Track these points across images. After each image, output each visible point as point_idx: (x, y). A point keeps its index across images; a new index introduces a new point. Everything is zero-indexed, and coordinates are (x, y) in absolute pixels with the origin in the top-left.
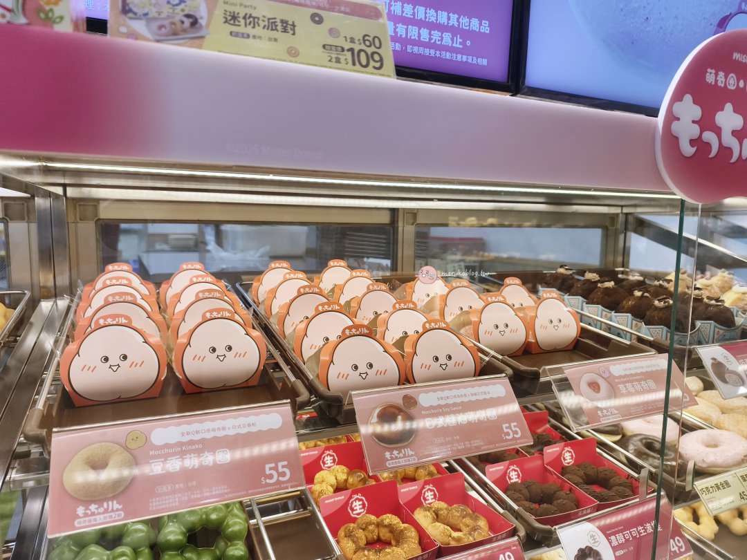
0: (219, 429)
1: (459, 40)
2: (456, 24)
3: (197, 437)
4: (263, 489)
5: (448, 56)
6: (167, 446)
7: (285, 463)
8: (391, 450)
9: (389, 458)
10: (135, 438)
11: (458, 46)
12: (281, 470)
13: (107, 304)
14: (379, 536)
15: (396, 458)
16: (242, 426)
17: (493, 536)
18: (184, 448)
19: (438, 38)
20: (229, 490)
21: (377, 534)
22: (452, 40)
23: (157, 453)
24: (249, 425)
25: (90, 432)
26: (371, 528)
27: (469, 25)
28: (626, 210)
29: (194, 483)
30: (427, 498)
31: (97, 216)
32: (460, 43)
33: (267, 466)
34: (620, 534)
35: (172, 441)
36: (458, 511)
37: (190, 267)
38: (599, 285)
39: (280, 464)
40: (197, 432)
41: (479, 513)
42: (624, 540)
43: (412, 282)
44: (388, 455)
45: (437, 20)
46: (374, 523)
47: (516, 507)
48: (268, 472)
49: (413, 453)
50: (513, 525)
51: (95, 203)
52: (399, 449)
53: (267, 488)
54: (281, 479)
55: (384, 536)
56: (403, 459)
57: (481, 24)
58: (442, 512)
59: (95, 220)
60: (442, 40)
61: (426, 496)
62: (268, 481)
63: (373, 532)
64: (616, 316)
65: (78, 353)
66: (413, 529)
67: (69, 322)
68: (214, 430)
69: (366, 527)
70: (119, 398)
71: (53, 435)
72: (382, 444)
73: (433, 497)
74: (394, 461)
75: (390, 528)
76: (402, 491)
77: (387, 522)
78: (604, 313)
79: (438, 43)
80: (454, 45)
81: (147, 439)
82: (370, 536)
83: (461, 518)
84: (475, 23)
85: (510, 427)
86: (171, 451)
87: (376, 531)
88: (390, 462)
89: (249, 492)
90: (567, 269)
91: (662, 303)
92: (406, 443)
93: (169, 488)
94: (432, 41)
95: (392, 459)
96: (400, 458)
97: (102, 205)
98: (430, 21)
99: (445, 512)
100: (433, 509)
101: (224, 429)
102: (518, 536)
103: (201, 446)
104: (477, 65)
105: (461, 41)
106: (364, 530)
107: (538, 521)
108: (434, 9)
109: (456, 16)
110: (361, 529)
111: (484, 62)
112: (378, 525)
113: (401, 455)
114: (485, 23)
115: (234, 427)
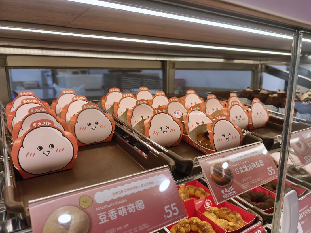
0: (134, 188)
3: (122, 195)
4: (166, 222)
6: (106, 203)
7: (174, 204)
8: (224, 188)
9: (224, 194)
10: (85, 201)
12: (173, 209)
13: (30, 114)
14: (191, 229)
15: (227, 193)
16: (146, 184)
17: (248, 223)
18: (116, 203)
20: (148, 226)
21: (190, 228)
23: (101, 208)
24: (150, 183)
25: (55, 200)
26: (187, 225)
28: (262, 62)
29: (128, 225)
30: (207, 206)
31: (6, 65)
33: (166, 208)
34: (301, 214)
35: (108, 200)
36: (225, 211)
37: (67, 92)
38: (270, 96)
39: (172, 205)
40: (122, 191)
41: (236, 211)
42: (303, 216)
43: (183, 97)
44: (223, 191)
46: (188, 223)
47: (252, 206)
48: (167, 211)
49: (234, 189)
50: (255, 216)
51: (5, 57)
52: (227, 187)
53: (169, 221)
54: (175, 214)
55: (194, 229)
56: (230, 193)
58: (217, 212)
59: (5, 67)
61: (206, 205)
62: (168, 217)
63: (188, 227)
64: (281, 110)
65: (22, 145)
66: (209, 224)
67: (4, 127)
68: (131, 189)
69: (185, 225)
70: (50, 171)
71: (29, 205)
72: (218, 185)
73: (209, 205)
74: (226, 195)
75: (197, 224)
76: (196, 204)
77: (195, 221)
78: (274, 109)
81: (93, 200)
82: (187, 230)
83: (227, 215)
85: (270, 169)
86: (109, 206)
87: (190, 227)
88: (225, 195)
89: (159, 225)
90: (251, 89)
91: (307, 103)
92: (230, 184)
93: (113, 230)
95: (225, 193)
96: (229, 192)
97: (8, 58)
99: (218, 212)
100: (213, 211)
101: (137, 187)
102: (261, 221)
103: (126, 201)
106: (184, 227)
107: (265, 211)
110: (183, 227)
112: (190, 224)
113: (229, 191)
115: (142, 186)
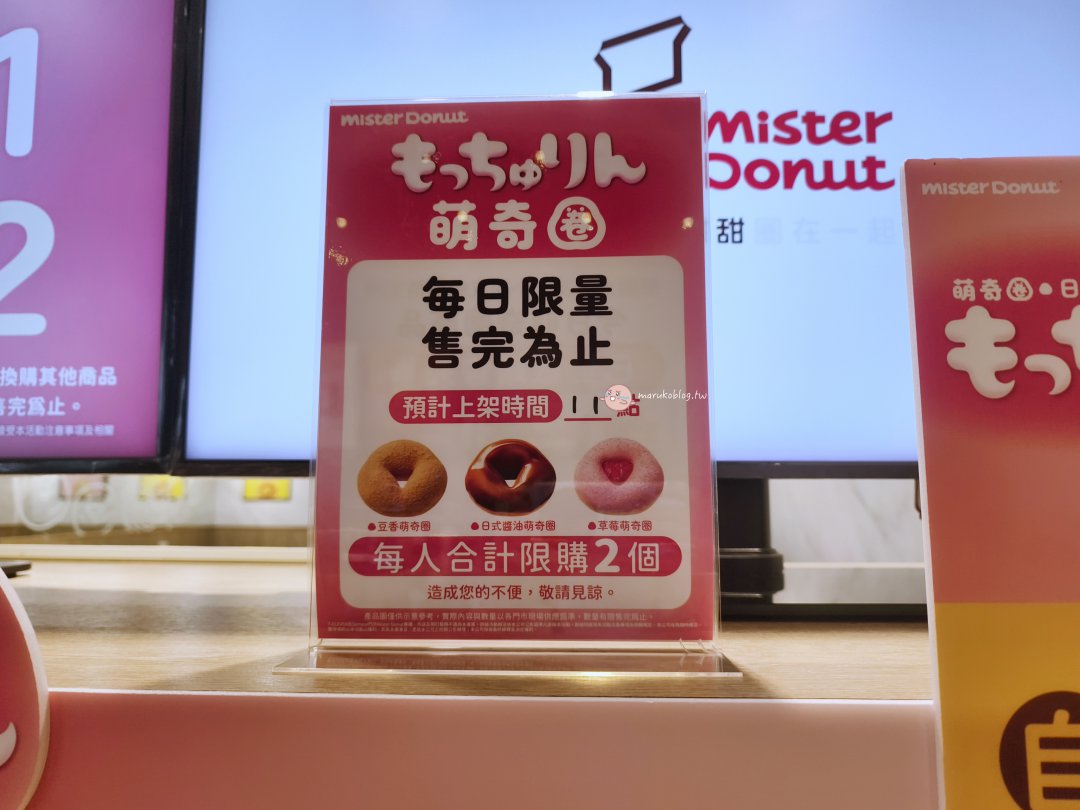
1: (59, 404)
2: (52, 382)
5: (39, 430)
11: (58, 413)
19: (19, 408)
22: (46, 406)
27: (77, 380)
32: (61, 409)
45: (18, 382)
57: (99, 374)
60: (27, 409)
79: (19, 414)
80: (51, 413)
84: (88, 376)
94: (11, 414)
98: (7, 385)
104: (95, 437)
105: (62, 404)
108: (12, 367)
109: (53, 370)
111: (109, 430)
114: (107, 371)
